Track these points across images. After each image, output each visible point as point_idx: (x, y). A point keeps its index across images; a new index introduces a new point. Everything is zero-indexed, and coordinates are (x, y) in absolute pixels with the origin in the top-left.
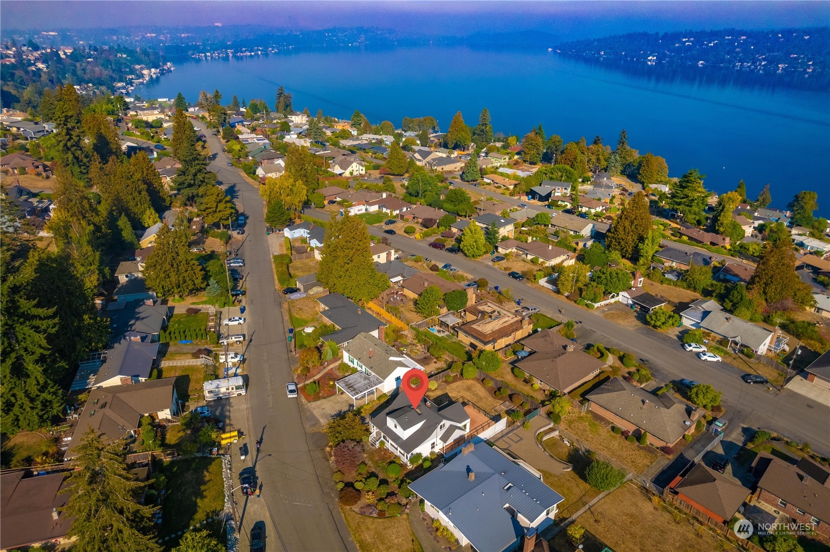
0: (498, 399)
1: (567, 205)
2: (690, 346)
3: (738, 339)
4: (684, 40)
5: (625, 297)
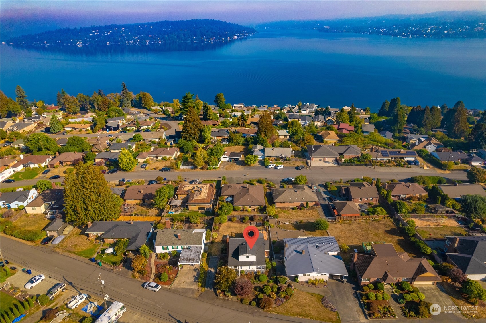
0: (246, 223)
1: (133, 128)
2: (270, 166)
3: (283, 156)
4: (93, 31)
5: (224, 158)
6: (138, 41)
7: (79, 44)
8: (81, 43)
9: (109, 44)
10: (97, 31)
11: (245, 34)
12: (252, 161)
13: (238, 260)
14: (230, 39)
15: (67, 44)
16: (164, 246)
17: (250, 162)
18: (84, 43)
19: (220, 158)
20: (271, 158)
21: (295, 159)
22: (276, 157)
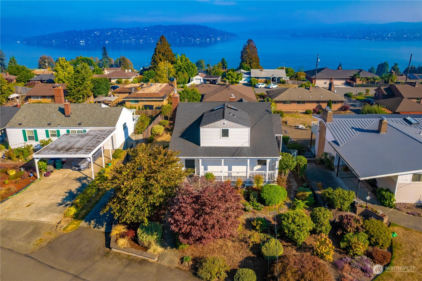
3: (275, 76)
4: (95, 32)
5: (197, 79)
6: (134, 40)
7: (82, 43)
8: (84, 41)
9: (107, 42)
10: (99, 32)
11: (227, 37)
13: (199, 144)
14: (214, 39)
15: (72, 42)
16: (26, 130)
18: (86, 42)
19: (192, 78)
20: (260, 80)
21: (291, 82)
22: (266, 78)
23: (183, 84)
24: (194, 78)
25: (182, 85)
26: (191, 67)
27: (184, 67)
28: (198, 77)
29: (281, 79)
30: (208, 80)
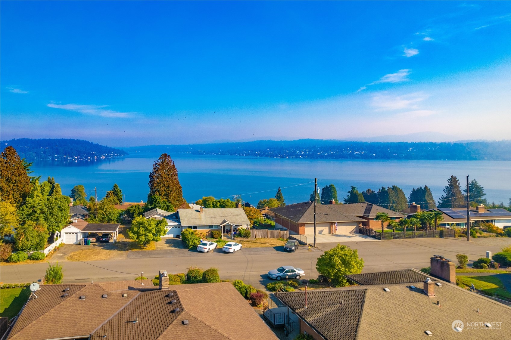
3: (228, 222)
5: (70, 233)
11: (114, 154)
12: (150, 231)
14: (97, 158)
17: (146, 235)
19: (57, 232)
20: (199, 231)
21: (260, 233)
22: (211, 227)
23: (36, 248)
24: (63, 231)
25: (32, 252)
26: (56, 209)
27: (40, 209)
28: (72, 229)
29: (240, 228)
30: (93, 235)
